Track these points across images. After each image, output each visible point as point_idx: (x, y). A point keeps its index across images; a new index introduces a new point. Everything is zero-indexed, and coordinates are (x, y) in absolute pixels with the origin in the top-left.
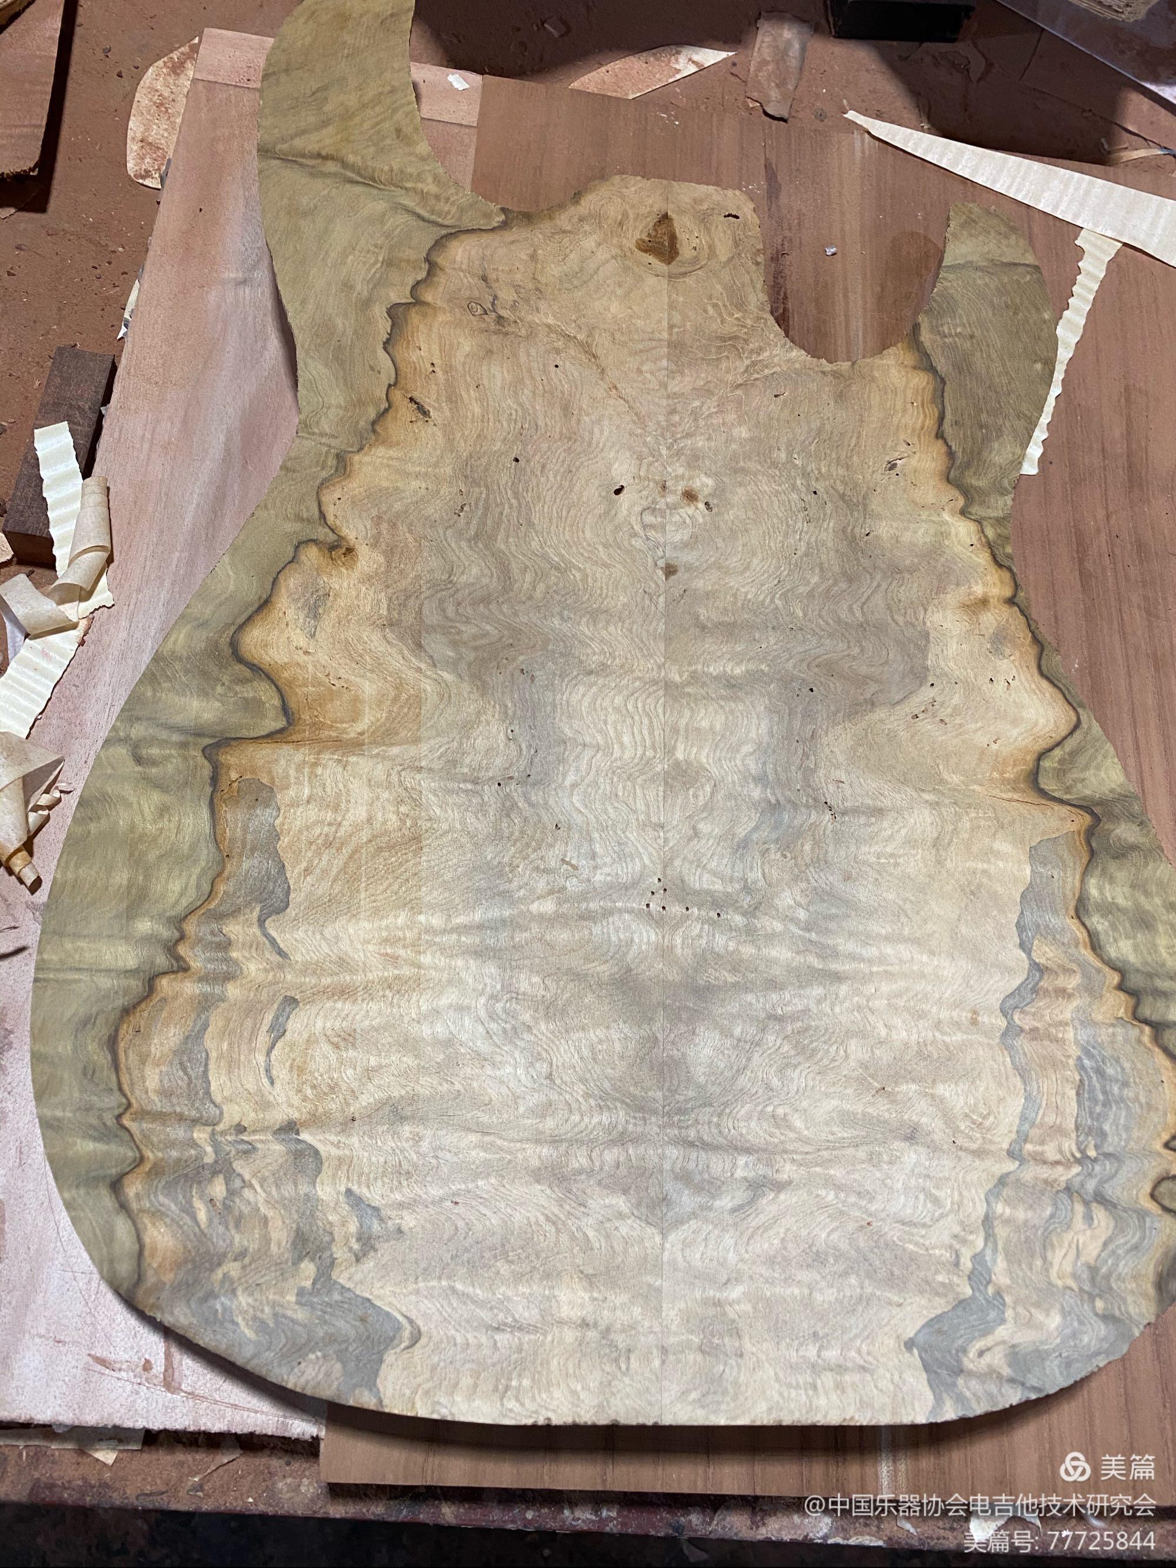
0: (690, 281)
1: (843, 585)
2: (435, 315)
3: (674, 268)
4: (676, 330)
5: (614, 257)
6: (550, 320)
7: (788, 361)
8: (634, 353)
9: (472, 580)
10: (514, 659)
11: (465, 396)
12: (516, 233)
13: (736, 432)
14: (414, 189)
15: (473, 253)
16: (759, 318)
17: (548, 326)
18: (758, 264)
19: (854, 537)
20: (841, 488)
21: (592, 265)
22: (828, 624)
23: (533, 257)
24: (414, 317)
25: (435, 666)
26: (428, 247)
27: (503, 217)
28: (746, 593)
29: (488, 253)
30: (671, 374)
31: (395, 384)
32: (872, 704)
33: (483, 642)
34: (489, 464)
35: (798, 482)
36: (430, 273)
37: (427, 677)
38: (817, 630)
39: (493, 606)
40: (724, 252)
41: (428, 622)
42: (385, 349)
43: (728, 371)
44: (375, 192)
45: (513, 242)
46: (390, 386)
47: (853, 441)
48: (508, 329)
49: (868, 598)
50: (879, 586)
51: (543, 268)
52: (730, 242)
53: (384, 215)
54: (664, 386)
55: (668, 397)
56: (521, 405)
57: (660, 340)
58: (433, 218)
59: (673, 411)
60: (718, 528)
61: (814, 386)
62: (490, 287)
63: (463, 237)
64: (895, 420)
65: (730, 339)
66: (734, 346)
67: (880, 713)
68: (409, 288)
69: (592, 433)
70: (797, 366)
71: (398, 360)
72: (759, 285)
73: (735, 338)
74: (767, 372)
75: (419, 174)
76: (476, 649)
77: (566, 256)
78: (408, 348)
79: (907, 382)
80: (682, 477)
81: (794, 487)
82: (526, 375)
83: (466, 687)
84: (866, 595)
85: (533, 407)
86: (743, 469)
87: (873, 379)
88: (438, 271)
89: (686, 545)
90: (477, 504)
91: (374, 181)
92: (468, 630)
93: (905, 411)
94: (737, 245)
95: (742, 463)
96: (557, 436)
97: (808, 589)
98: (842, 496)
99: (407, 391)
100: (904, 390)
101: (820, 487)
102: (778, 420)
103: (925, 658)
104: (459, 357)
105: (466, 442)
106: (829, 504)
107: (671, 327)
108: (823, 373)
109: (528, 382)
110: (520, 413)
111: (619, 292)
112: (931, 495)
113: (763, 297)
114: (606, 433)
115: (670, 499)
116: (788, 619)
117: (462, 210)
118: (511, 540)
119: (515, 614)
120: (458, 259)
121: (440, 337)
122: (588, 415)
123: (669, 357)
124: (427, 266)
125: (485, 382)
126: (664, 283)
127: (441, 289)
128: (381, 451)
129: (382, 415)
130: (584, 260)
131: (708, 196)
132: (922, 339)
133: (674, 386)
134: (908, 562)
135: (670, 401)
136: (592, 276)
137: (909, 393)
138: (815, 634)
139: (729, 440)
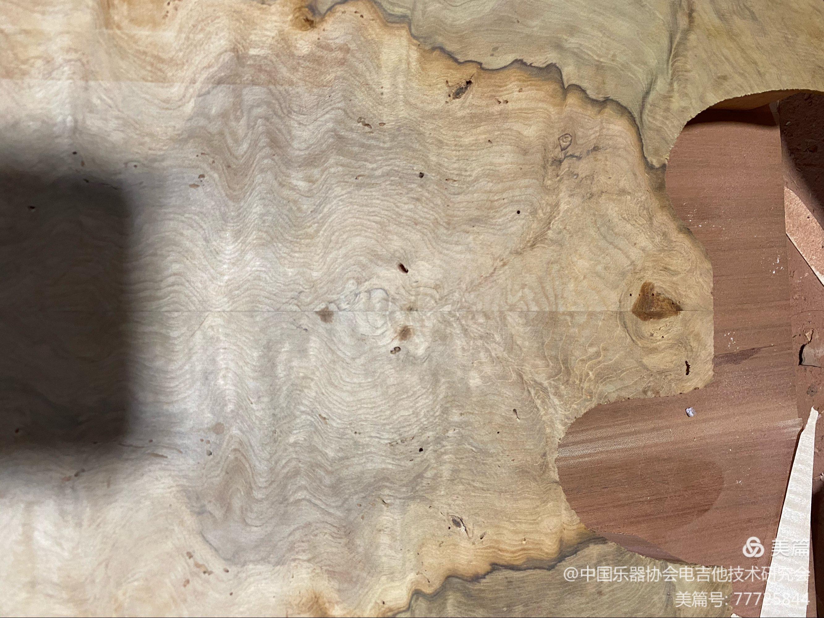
0: (619, 331)
1: (328, 480)
2: (555, 105)
3: (631, 318)
4: (568, 318)
5: (633, 263)
6: (563, 207)
7: (552, 422)
8: (541, 280)
9: (294, 132)
10: (214, 168)
11: (479, 130)
12: (644, 178)
13: (473, 374)
14: (672, 90)
15: (620, 140)
16: (591, 394)
17: (557, 205)
18: (645, 392)
19: (380, 488)
20: (429, 474)
21: (622, 243)
22: (284, 467)
23: (623, 192)
24: (551, 87)
25: (199, 96)
26: (620, 100)
27: (657, 165)
28: (309, 388)
29: (621, 152)
30: (524, 314)
31: (482, 69)
32: (201, 513)
33: (230, 141)
34: (414, 150)
35: (430, 434)
36: (594, 102)
37: (187, 88)
38: (275, 457)
39: (267, 150)
40: (651, 361)
41: (245, 91)
42: (516, 61)
43: (535, 366)
44: (665, 57)
45: (635, 174)
46: (480, 64)
47: (477, 484)
48: (550, 169)
49: (315, 505)
50: (329, 514)
51: (613, 200)
52: (662, 367)
53: (645, 63)
54: (512, 308)
55: (501, 312)
56: (476, 180)
57: (557, 304)
58: (648, 106)
59: (487, 316)
60: (374, 359)
61: (529, 445)
62: (588, 153)
63: (633, 130)
64: (507, 525)
65: (567, 368)
66: (560, 371)
67: (190, 520)
68: (578, 83)
69: (457, 243)
70: (548, 430)
71: (506, 72)
72: (624, 394)
73: (568, 372)
74: (538, 402)
75: (686, 95)
76: (221, 134)
77: (628, 221)
78: (519, 80)
79: (546, 534)
80: (423, 326)
81: (424, 429)
82: (508, 184)
83: (180, 124)
84: (318, 502)
85: (475, 192)
86: (437, 381)
87: (545, 502)
88: (597, 109)
89: (353, 331)
90: (373, 138)
91: (675, 56)
92: (241, 127)
93: (516, 532)
94: (660, 373)
95: (443, 380)
96: (450, 212)
97: (320, 447)
98: (420, 476)
99: (476, 79)
100: (537, 532)
101: (428, 454)
102: (490, 413)
103: (256, 562)
104: (517, 127)
105: (434, 129)
106: (410, 464)
107: (572, 314)
108: (544, 455)
109: (500, 186)
110: (469, 179)
111: (599, 268)
112: (431, 561)
113: (613, 397)
114: (458, 256)
115: (400, 316)
116: (285, 427)
117: (658, 131)
118: (340, 169)
119: (262, 171)
120: (612, 126)
121: (533, 109)
122: (474, 239)
123: (541, 313)
124: (602, 99)
125: (496, 148)
126: (614, 308)
127: (580, 110)
128: (414, 55)
129: (451, 56)
130: (627, 236)
131: (705, 347)
132: (592, 546)
133: (513, 319)
134: (358, 542)
135: (497, 314)
136: (611, 243)
137: (536, 537)
138: (272, 455)
139: (464, 368)
